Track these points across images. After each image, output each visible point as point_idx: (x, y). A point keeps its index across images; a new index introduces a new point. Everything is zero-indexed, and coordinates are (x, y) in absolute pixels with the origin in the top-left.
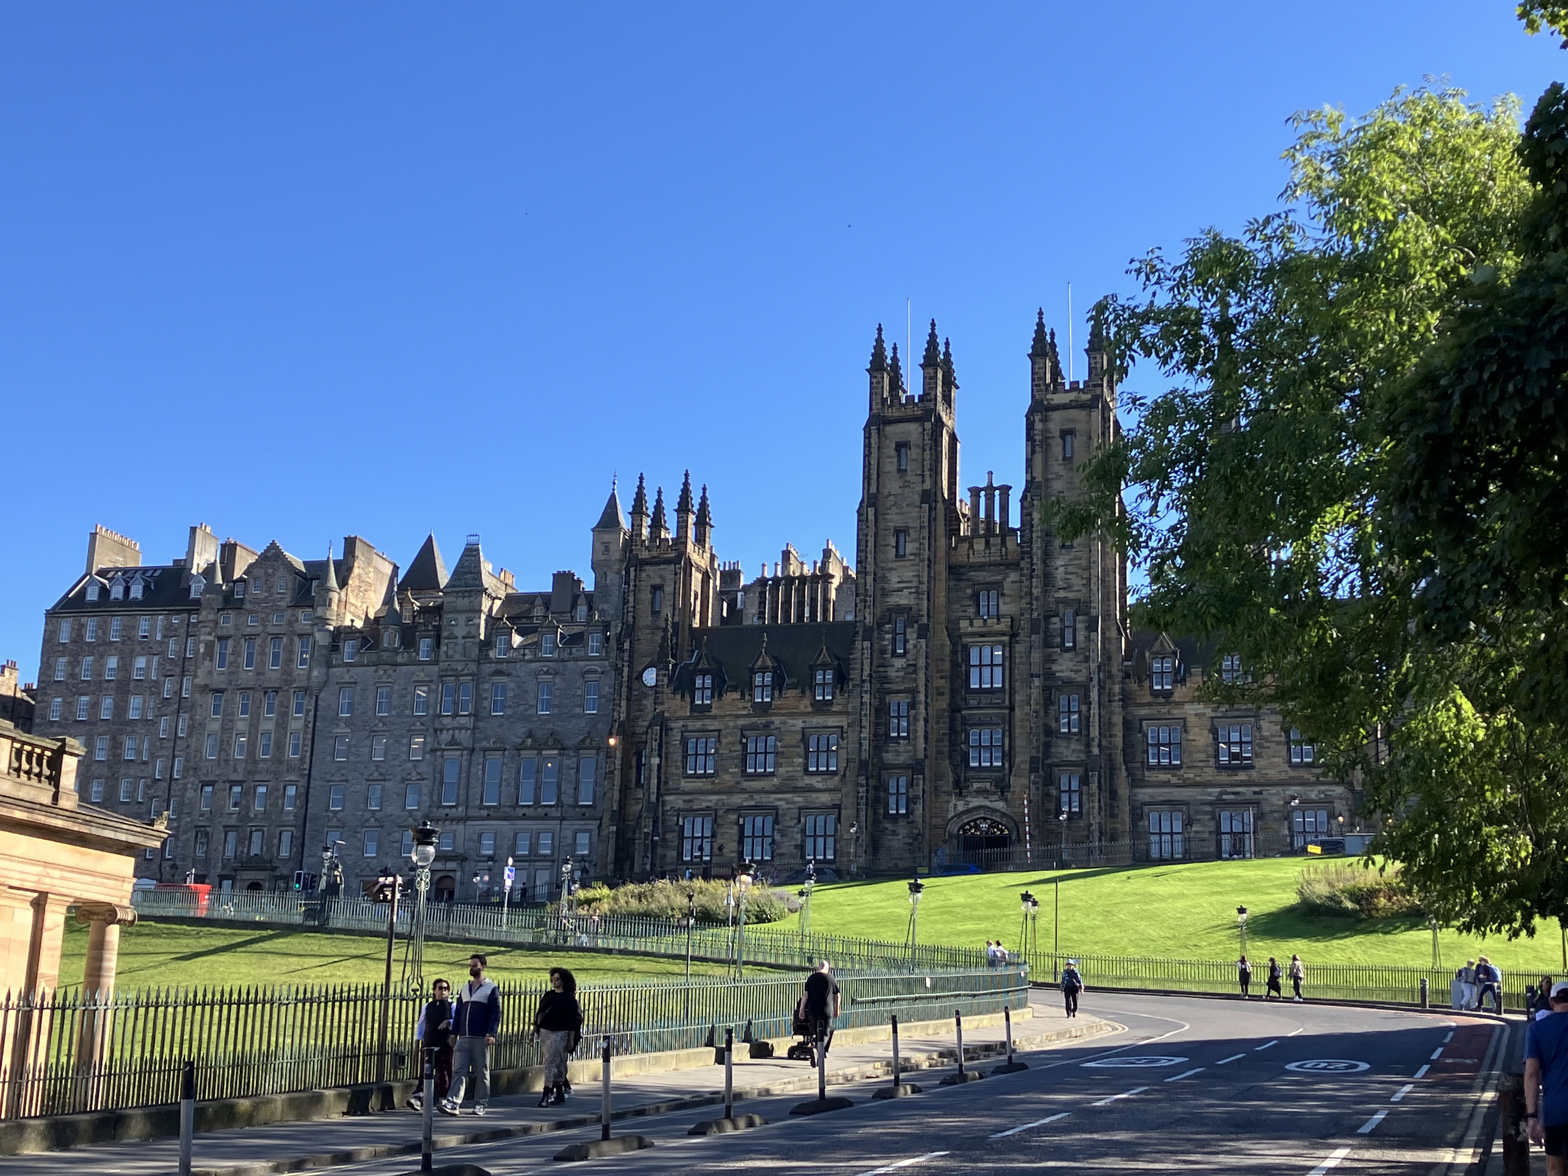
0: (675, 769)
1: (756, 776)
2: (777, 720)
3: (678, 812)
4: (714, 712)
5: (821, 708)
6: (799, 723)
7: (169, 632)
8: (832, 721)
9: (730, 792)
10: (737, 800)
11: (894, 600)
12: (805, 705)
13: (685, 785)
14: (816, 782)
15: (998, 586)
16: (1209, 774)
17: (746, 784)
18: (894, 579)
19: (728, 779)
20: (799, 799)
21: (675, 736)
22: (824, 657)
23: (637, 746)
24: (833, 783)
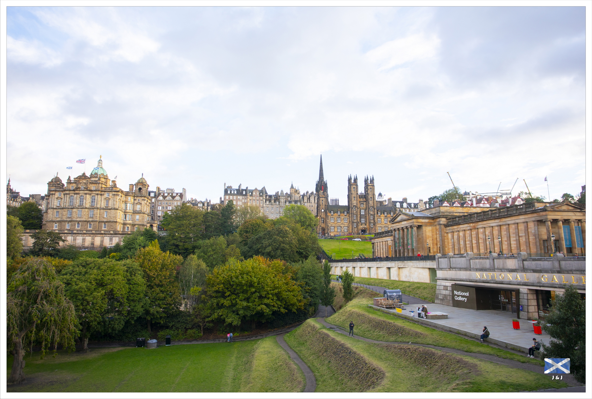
0: (330, 221)
2: (341, 217)
3: (330, 226)
4: (334, 215)
5: (345, 216)
6: (343, 217)
7: (243, 198)
8: (347, 217)
10: (337, 225)
11: (354, 205)
12: (344, 215)
13: (331, 223)
14: (345, 223)
15: (363, 204)
16: (384, 224)
17: (338, 223)
18: (354, 202)
19: (336, 223)
20: (343, 225)
21: (329, 218)
22: (345, 210)
23: (321, 218)
24: (347, 223)
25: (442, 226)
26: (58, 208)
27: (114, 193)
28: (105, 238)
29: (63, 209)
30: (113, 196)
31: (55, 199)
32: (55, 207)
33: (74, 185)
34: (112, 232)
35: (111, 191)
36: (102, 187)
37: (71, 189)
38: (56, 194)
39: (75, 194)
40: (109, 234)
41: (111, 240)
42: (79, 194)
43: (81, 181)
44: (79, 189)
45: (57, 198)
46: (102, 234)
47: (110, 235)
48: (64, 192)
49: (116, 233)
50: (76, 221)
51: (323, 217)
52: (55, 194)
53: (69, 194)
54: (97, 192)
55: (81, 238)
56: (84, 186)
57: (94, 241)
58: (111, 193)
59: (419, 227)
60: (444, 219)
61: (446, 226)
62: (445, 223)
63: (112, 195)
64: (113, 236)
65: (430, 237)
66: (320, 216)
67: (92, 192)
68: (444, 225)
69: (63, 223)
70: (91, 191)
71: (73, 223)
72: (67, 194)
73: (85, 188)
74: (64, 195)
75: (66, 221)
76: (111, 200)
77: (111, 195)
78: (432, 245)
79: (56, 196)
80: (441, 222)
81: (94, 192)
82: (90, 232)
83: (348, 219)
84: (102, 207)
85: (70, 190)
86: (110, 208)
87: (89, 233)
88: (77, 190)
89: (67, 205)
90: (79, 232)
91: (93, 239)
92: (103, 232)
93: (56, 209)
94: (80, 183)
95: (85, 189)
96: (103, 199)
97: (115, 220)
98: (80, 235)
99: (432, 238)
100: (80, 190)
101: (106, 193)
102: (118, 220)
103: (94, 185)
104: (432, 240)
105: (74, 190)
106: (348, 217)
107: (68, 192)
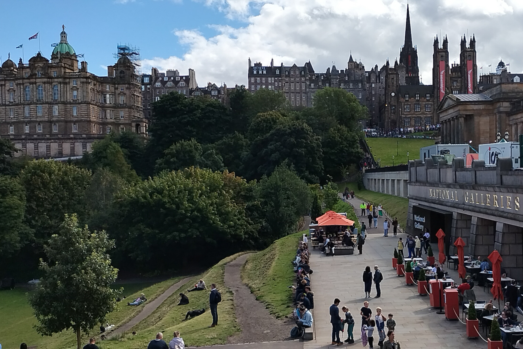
0: (403, 111)
1: (417, 112)
2: (420, 103)
3: (404, 118)
4: (409, 101)
5: (428, 101)
6: (424, 103)
8: (430, 103)
9: (413, 114)
10: (414, 116)
12: (425, 100)
13: (405, 113)
14: (428, 113)
15: (457, 81)
17: (415, 113)
20: (425, 115)
21: (403, 105)
22: (428, 92)
23: (391, 106)
24: (430, 113)
25: (504, 115)
26: (11, 104)
27: (82, 80)
28: (76, 144)
29: (17, 105)
30: (82, 85)
31: (7, 92)
32: (7, 103)
33: (28, 70)
34: (84, 136)
35: (78, 78)
36: (65, 72)
37: (25, 77)
38: (7, 84)
39: (30, 83)
40: (80, 139)
41: (84, 147)
42: (36, 83)
43: (36, 65)
44: (34, 77)
45: (8, 91)
46: (71, 139)
47: (82, 140)
48: (16, 82)
49: (90, 138)
50: (36, 121)
51: (394, 104)
52: (5, 85)
53: (23, 84)
54: (60, 80)
55: (45, 145)
56: (42, 72)
57: (62, 149)
58: (78, 79)
59: (469, 118)
60: (506, 104)
61: (509, 114)
62: (508, 110)
63: (81, 82)
64: (86, 141)
66: (389, 103)
67: (53, 80)
68: (506, 113)
69: (21, 125)
70: (52, 78)
71: (32, 124)
72: (20, 84)
73: (42, 74)
74: (17, 85)
75: (24, 122)
76: (79, 90)
77: (79, 83)
79: (7, 88)
80: (502, 109)
81: (56, 80)
82: (56, 137)
83: (432, 106)
84: (68, 101)
85: (23, 79)
86: (80, 101)
87: (54, 138)
88: (32, 78)
89: (22, 100)
90: (41, 137)
91: (60, 146)
92: (72, 136)
93: (8, 105)
94: (36, 68)
95: (43, 76)
96: (68, 90)
97: (88, 119)
98: (43, 141)
100: (36, 78)
101: (72, 80)
102: (93, 119)
103: (54, 70)
105: (28, 78)
106: (432, 103)
107: (21, 81)
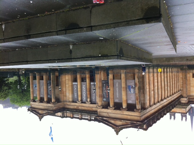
61: (181, 96)
62: (182, 99)
65: (192, 86)
68: (183, 97)
78: (191, 79)
99: (190, 86)
104: (190, 84)
